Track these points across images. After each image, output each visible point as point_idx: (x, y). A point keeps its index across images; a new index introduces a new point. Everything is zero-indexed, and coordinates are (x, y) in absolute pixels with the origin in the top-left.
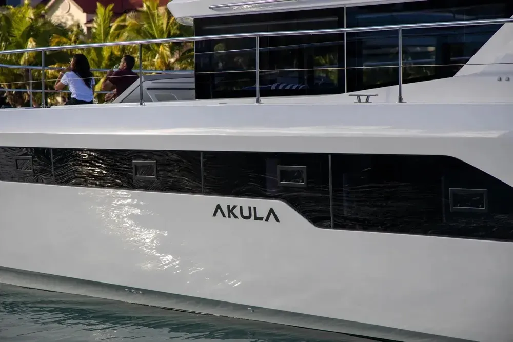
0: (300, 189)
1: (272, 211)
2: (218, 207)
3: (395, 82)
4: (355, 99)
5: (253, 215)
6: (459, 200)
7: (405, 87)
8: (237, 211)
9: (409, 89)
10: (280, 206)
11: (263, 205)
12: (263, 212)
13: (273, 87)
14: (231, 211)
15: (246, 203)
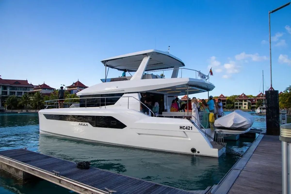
0: (91, 121)
1: (87, 124)
2: (80, 124)
3: (105, 105)
4: (99, 108)
5: (84, 125)
6: (112, 123)
7: (106, 106)
8: (82, 124)
9: (107, 106)
10: (88, 124)
11: (86, 123)
12: (86, 125)
13: (91, 106)
14: (81, 124)
15: (83, 123)
